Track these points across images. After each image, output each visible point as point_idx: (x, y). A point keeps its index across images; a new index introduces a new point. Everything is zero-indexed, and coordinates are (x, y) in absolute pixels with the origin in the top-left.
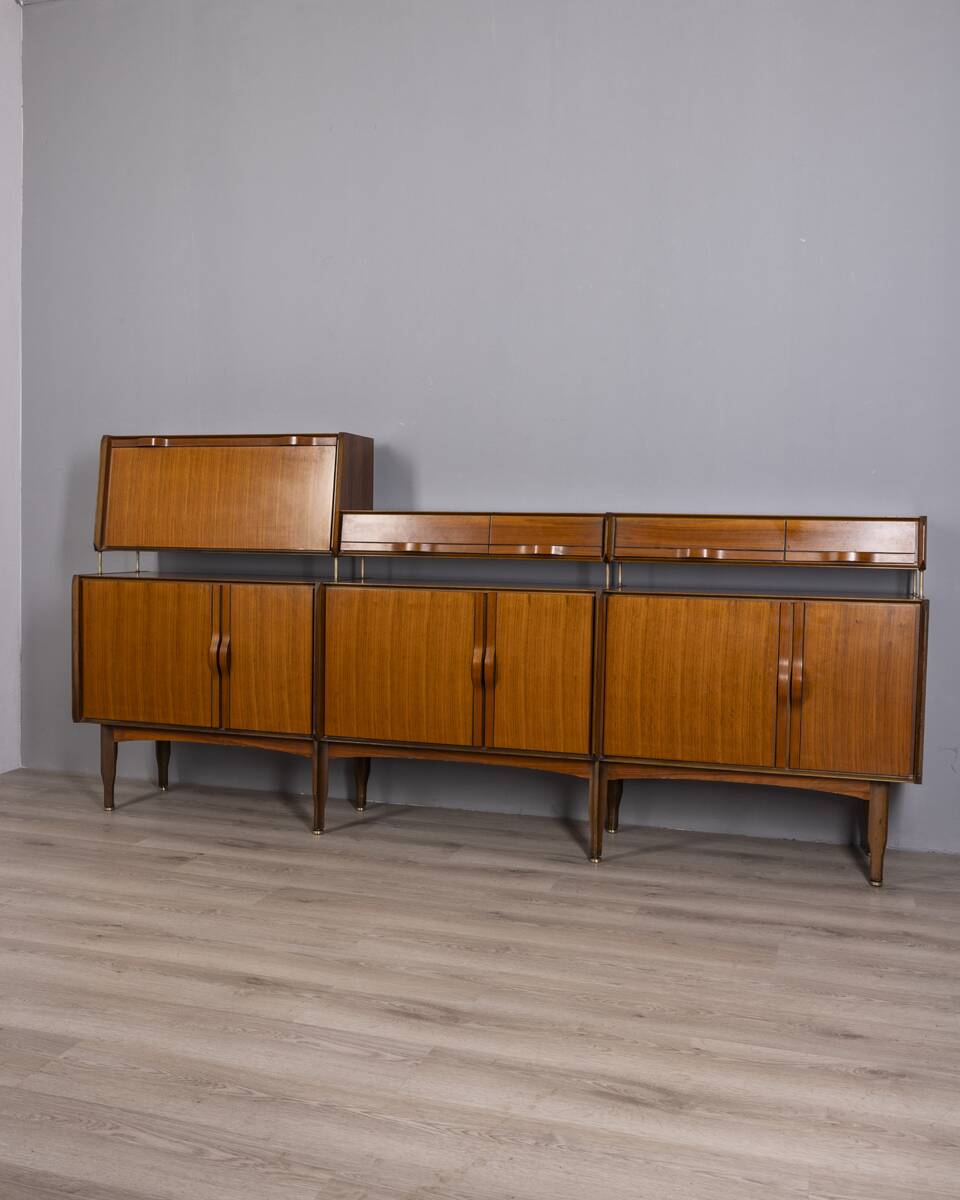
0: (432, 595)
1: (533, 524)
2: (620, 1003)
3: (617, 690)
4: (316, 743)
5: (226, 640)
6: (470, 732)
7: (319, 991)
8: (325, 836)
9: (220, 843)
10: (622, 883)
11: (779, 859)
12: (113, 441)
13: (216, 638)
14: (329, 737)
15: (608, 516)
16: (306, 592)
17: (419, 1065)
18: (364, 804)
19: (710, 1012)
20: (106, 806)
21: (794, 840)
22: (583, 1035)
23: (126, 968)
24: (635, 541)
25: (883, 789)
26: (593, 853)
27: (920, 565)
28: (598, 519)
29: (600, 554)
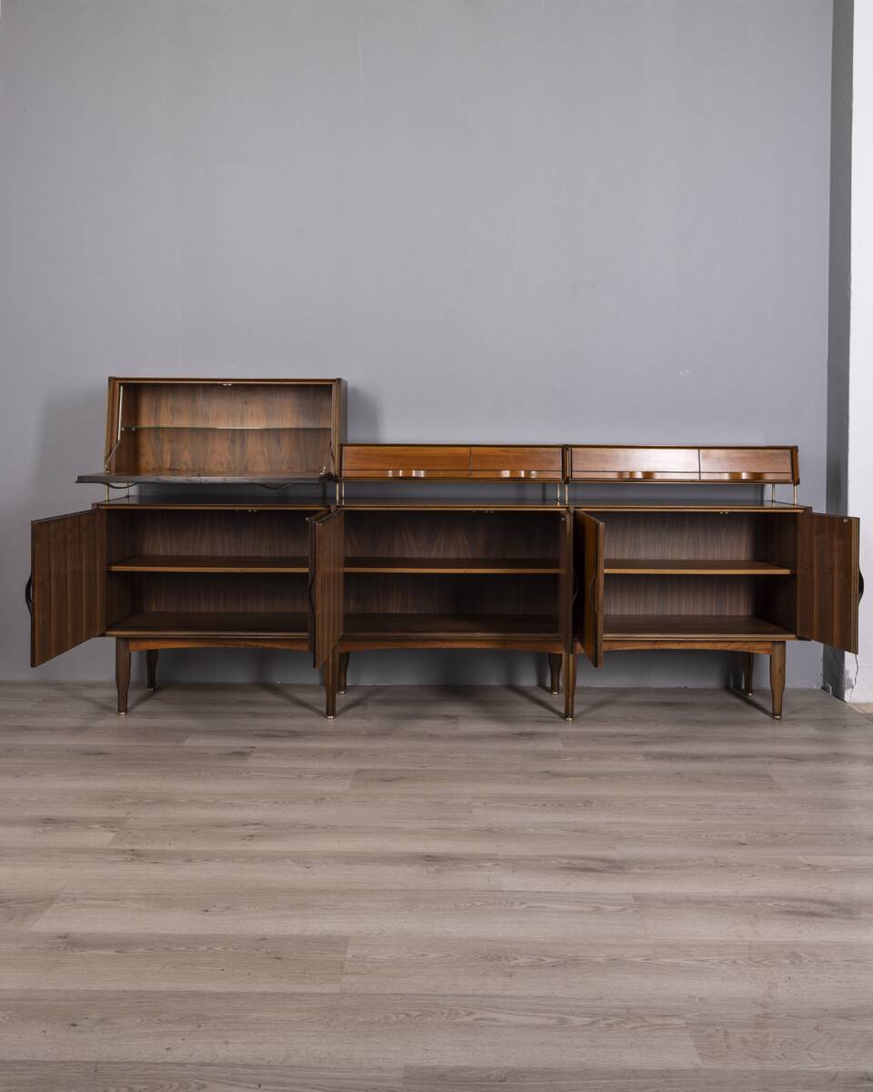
1: (505, 454)
2: (718, 836)
7: (494, 859)
8: (337, 719)
9: (256, 735)
10: (612, 736)
11: (693, 705)
15: (565, 449)
17: (638, 911)
18: (345, 688)
19: (784, 834)
20: (120, 711)
21: (686, 688)
22: (723, 866)
23: (309, 863)
24: (587, 466)
25: (781, 646)
26: (568, 714)
27: (796, 481)
28: (557, 449)
29: (561, 477)
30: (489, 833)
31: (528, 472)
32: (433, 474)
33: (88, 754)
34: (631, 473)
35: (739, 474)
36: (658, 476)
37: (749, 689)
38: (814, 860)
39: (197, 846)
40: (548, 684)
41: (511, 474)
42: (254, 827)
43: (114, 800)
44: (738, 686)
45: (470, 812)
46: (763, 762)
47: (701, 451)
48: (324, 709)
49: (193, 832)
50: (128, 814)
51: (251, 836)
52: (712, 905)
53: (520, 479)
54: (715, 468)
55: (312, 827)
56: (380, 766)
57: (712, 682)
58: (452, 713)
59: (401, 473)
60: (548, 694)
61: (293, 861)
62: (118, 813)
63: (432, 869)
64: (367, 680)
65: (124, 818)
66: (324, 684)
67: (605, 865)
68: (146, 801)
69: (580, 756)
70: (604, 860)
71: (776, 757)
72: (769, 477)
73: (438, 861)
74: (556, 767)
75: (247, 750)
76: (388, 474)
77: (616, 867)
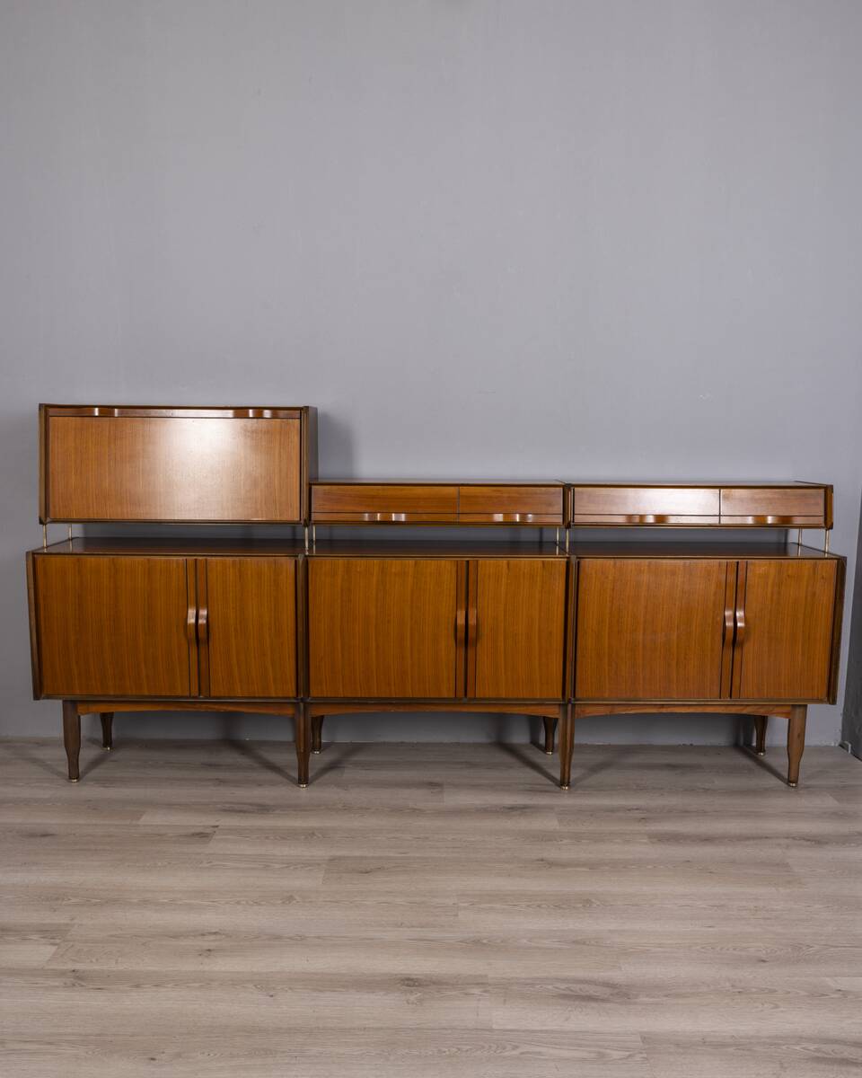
0: (416, 564)
1: (499, 494)
2: (735, 949)
3: (587, 642)
4: (302, 705)
5: (203, 612)
6: (452, 686)
8: (311, 787)
10: (613, 810)
11: (700, 767)
12: (51, 411)
13: (192, 612)
14: (314, 698)
15: (567, 488)
16: (287, 564)
17: (646, 1059)
18: (320, 747)
19: (809, 946)
20: (71, 778)
21: (691, 745)
22: (740, 992)
23: (274, 988)
24: (592, 508)
25: (802, 710)
26: (564, 782)
27: (828, 525)
28: (558, 489)
29: (561, 521)
30: (478, 945)
31: (524, 515)
32: (415, 518)
33: (32, 835)
34: (642, 517)
35: (764, 517)
36: (672, 520)
37: (761, 748)
38: (844, 983)
39: (148, 965)
40: (542, 741)
41: (504, 517)
42: (212, 937)
43: (57, 899)
44: (748, 744)
45: (457, 915)
46: (779, 845)
47: (722, 490)
48: (295, 774)
49: (144, 944)
50: (72, 919)
51: (209, 950)
52: (731, 1050)
53: (515, 524)
54: (738, 511)
55: (278, 938)
56: (357, 853)
57: (720, 739)
58: (437, 780)
59: (379, 517)
60: (541, 754)
61: (255, 986)
62: (59, 919)
63: (412, 998)
64: (344, 737)
65: (67, 925)
66: (296, 740)
67: (608, 991)
68: (94, 901)
69: (577, 838)
70: (606, 984)
71: (794, 838)
72: (798, 521)
73: (420, 985)
74: (551, 853)
75: (208, 831)
76: (364, 517)
77: (621, 994)
